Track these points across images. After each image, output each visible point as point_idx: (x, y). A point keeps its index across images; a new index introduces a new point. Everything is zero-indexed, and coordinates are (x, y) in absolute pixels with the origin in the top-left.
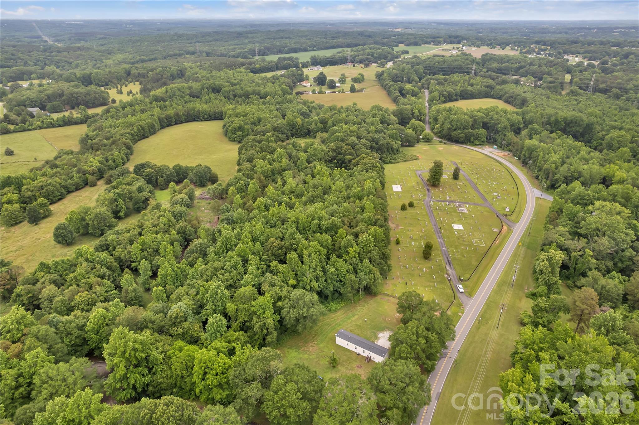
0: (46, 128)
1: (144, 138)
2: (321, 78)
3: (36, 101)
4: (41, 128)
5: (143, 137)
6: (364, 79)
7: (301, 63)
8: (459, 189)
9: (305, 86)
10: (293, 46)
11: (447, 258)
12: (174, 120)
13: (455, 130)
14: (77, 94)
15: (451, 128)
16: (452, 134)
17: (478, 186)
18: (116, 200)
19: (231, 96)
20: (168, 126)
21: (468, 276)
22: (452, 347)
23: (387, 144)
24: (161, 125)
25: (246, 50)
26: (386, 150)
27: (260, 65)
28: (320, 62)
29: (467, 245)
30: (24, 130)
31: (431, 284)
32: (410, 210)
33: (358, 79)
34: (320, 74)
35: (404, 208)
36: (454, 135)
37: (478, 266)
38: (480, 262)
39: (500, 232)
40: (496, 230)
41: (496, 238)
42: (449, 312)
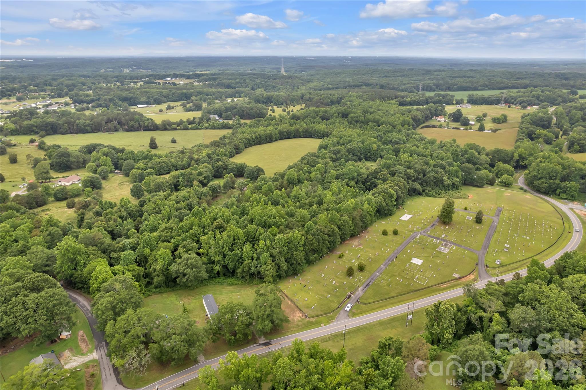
0: (210, 129)
1: (259, 144)
2: (457, 114)
4: (207, 128)
6: (507, 120)
7: (456, 100)
9: (439, 121)
10: (464, 85)
11: (370, 282)
13: (540, 179)
16: (535, 182)
17: (496, 234)
20: (287, 138)
21: (371, 301)
22: (280, 343)
24: (280, 137)
25: (414, 85)
26: (432, 183)
28: (476, 100)
29: (404, 278)
30: (197, 129)
31: (325, 294)
32: (389, 236)
33: (498, 119)
34: (457, 111)
35: (385, 233)
36: (537, 184)
37: (393, 297)
38: (400, 295)
39: (460, 278)
40: (457, 276)
41: (445, 282)
42: (314, 320)
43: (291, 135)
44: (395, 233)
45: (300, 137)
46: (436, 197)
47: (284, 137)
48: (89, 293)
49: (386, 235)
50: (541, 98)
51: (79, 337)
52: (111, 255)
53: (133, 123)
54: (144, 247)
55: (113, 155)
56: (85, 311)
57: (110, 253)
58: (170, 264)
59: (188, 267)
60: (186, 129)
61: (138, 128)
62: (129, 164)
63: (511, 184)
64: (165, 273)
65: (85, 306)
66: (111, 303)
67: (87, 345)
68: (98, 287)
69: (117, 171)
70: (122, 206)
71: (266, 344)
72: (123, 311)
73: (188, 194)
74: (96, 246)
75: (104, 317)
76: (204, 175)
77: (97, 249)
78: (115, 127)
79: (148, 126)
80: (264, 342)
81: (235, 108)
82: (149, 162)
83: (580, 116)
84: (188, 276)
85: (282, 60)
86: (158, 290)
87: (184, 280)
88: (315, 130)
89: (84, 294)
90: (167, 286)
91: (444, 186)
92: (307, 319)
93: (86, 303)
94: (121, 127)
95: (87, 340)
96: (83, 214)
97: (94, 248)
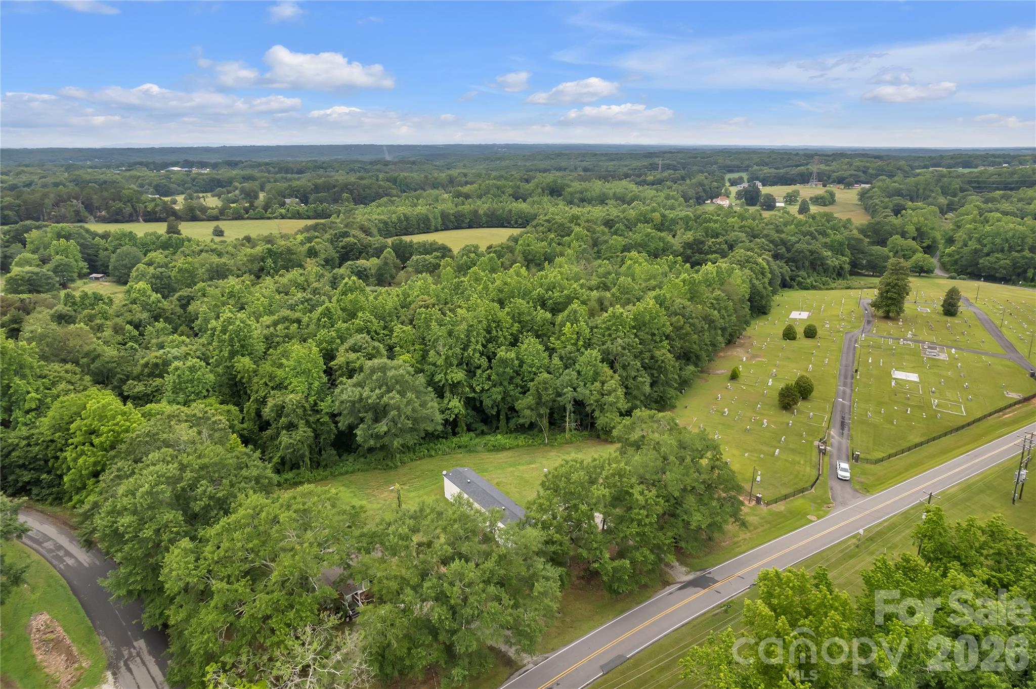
0: (290, 218)
1: (405, 234)
2: (750, 191)
3: (298, 191)
4: (283, 218)
5: (404, 231)
6: (834, 201)
8: (948, 328)
10: (728, 162)
11: (843, 418)
12: (467, 221)
13: (988, 253)
14: (353, 186)
15: (981, 250)
16: (981, 261)
17: (1004, 330)
18: (263, 259)
19: (575, 200)
21: (880, 455)
22: (740, 573)
23: (812, 252)
24: (444, 224)
26: (807, 264)
27: (654, 176)
28: (764, 179)
29: (911, 406)
30: (260, 218)
31: (765, 448)
32: (802, 342)
33: (822, 198)
34: (750, 186)
35: (789, 335)
36: (987, 263)
37: (921, 444)
38: (934, 439)
39: (1027, 400)
40: (1015, 396)
41: (1006, 408)
42: (781, 507)
43: (463, 221)
44: (810, 333)
45: (480, 226)
46: (820, 289)
47: (450, 225)
48: (59, 499)
49: (794, 338)
50: (871, 171)
51: (35, 636)
52: (125, 388)
53: (121, 205)
54: (233, 354)
56: (50, 551)
57: (123, 382)
58: (322, 394)
60: (239, 218)
61: (131, 215)
62: (127, 254)
63: (932, 272)
64: (311, 419)
65: (48, 539)
67: (71, 659)
69: (94, 275)
70: (134, 302)
71: (702, 582)
73: (303, 278)
74: (77, 363)
75: (147, 533)
76: (323, 256)
78: (77, 213)
79: (155, 213)
80: (690, 577)
81: (334, 187)
82: (174, 254)
83: (957, 186)
84: (394, 413)
85: (385, 148)
87: (382, 427)
88: (511, 211)
89: (40, 506)
90: (316, 464)
91: (826, 271)
92: (763, 508)
93: (50, 530)
94: (91, 214)
95: (68, 641)
96: (17, 321)
97: (68, 366)
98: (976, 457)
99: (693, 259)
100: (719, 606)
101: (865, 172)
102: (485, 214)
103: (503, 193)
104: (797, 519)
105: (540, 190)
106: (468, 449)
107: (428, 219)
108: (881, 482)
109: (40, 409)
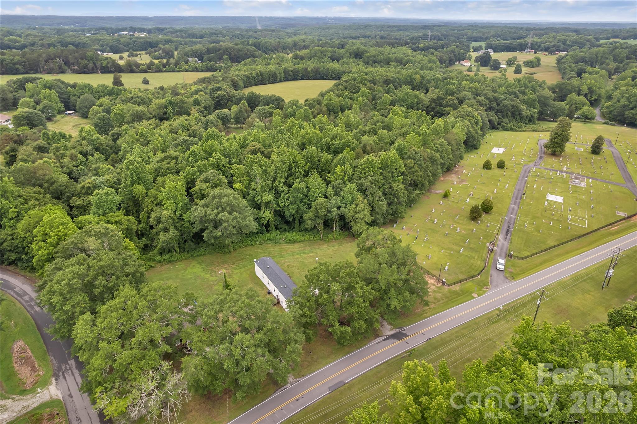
0: (191, 71)
1: (261, 84)
2: (484, 57)
3: (197, 53)
4: (186, 71)
5: (260, 82)
6: (539, 64)
8: (591, 163)
9: (464, 66)
11: (509, 227)
12: (300, 75)
14: (231, 49)
15: (628, 106)
16: (627, 113)
17: (628, 165)
19: (370, 62)
20: (293, 80)
21: (527, 254)
22: (422, 331)
24: (286, 77)
26: (509, 114)
27: (424, 44)
28: (496, 47)
29: (554, 219)
30: (173, 72)
31: (455, 247)
32: (496, 171)
33: (531, 62)
34: (484, 53)
35: (487, 166)
36: (630, 115)
37: (554, 247)
38: (563, 244)
39: (629, 217)
40: (622, 214)
41: (614, 223)
42: (457, 288)
43: (298, 75)
44: (501, 165)
45: (309, 79)
46: (516, 131)
47: (290, 78)
48: (33, 269)
49: (490, 169)
50: (568, 43)
51: (15, 355)
52: (71, 201)
53: (86, 62)
54: (133, 183)
55: (61, 89)
56: (27, 302)
57: (69, 198)
58: (185, 209)
59: (223, 210)
60: (160, 71)
61: (93, 69)
62: (87, 100)
63: (593, 119)
64: (178, 225)
65: (26, 294)
66: (81, 277)
67: (34, 370)
68: (49, 254)
69: (68, 112)
70: (84, 139)
71: (398, 336)
72: (111, 292)
73: (187, 122)
74: (41, 186)
75: (67, 307)
76: (203, 105)
77: (42, 191)
78: (60, 67)
79: (108, 67)
80: (392, 332)
81: (220, 50)
82: (116, 99)
83: (625, 55)
84: (225, 225)
85: (257, 19)
86: (166, 257)
87: (218, 233)
88: (328, 68)
89: (23, 273)
90: (183, 250)
91: (521, 118)
92: (446, 288)
93: (27, 288)
94: (69, 68)
95: (33, 359)
96: (14, 150)
97: (37, 189)
98: (587, 256)
99: (436, 110)
100: (406, 352)
101: (564, 44)
102: (312, 71)
103: (325, 55)
104: (465, 295)
105: (348, 54)
106: (275, 241)
107: (275, 74)
108: (523, 272)
109: (18, 217)
